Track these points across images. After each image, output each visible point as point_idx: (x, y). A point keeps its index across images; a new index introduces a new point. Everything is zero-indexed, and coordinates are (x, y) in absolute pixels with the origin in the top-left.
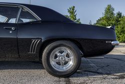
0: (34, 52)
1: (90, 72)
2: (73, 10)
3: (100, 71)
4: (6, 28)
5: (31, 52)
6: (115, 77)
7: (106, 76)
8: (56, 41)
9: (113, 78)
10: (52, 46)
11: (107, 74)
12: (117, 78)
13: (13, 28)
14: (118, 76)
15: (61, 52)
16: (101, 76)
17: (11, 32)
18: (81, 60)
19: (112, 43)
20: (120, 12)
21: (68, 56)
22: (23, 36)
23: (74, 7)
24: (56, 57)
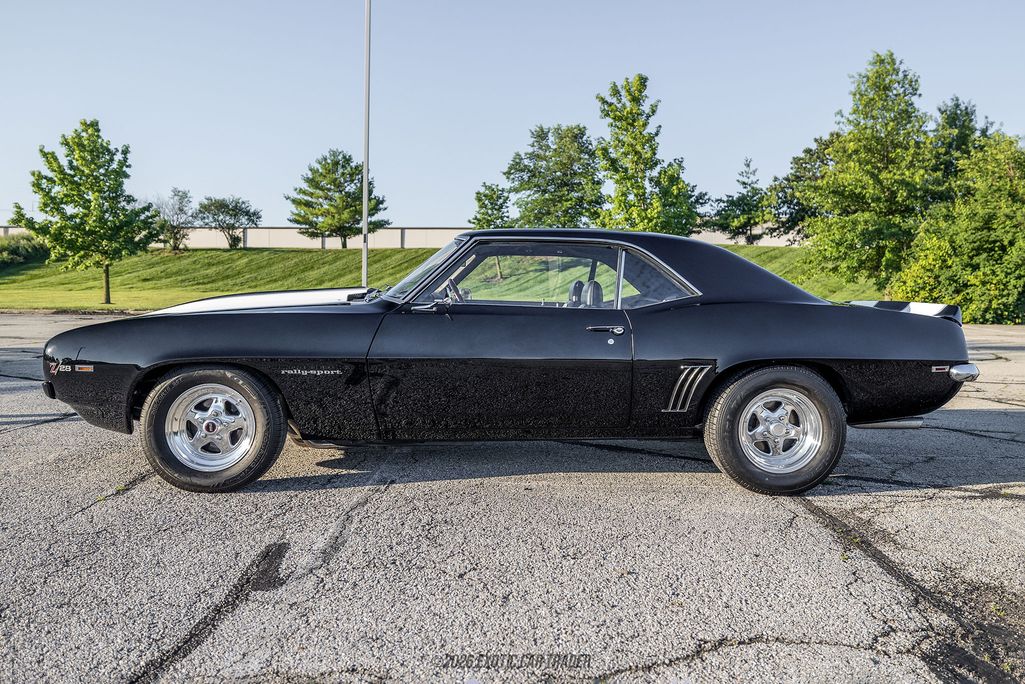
0: (682, 407)
1: (867, 480)
2: (636, 100)
3: (905, 476)
4: (595, 330)
5: (674, 407)
6: (968, 494)
7: (937, 491)
8: (757, 369)
9: (963, 498)
10: (747, 387)
11: (935, 487)
12: (975, 498)
13: (619, 330)
14: (977, 491)
15: (775, 406)
16: (916, 492)
17: (611, 342)
18: (844, 436)
19: (954, 371)
20: (964, 101)
21: (796, 420)
22: (653, 353)
23: (643, 81)
24: (754, 422)
